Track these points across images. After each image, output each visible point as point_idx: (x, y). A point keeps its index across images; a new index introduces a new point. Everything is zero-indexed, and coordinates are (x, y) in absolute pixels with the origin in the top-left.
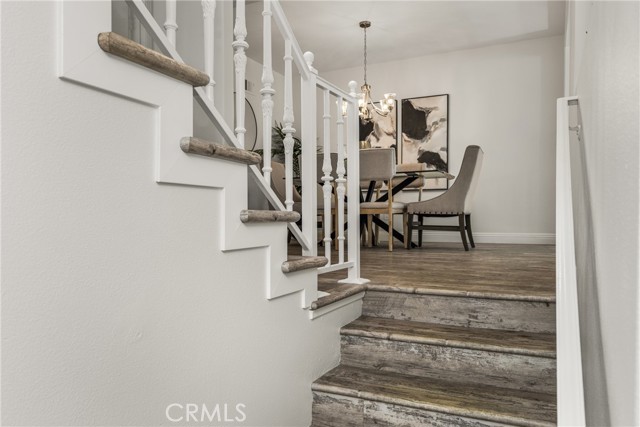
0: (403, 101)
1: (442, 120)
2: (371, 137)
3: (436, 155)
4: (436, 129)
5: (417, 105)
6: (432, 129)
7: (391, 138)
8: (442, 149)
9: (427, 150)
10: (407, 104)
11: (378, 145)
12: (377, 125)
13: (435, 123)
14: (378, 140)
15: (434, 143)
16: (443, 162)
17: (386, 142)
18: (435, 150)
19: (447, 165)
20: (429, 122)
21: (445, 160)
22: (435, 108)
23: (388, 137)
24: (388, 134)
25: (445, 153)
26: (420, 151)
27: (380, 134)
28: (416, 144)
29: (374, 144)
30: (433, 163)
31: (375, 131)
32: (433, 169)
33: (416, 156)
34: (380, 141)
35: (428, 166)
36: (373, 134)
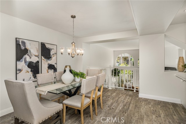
0: (41, 43)
1: (55, 54)
2: (26, 56)
3: (54, 66)
4: (53, 56)
5: (47, 46)
6: (52, 56)
7: (37, 58)
8: (55, 64)
9: (51, 64)
10: (43, 45)
11: (31, 60)
12: (30, 51)
13: (53, 54)
14: (31, 58)
15: (52, 62)
17: (34, 60)
18: (53, 64)
19: (57, 69)
20: (51, 53)
21: (56, 67)
22: (53, 49)
23: (36, 57)
24: (36, 56)
26: (48, 64)
27: (31, 55)
28: (47, 61)
29: (28, 59)
30: (53, 69)
31: (29, 53)
32: (53, 70)
33: (47, 66)
34: (31, 59)
35: (51, 70)
36: (28, 55)
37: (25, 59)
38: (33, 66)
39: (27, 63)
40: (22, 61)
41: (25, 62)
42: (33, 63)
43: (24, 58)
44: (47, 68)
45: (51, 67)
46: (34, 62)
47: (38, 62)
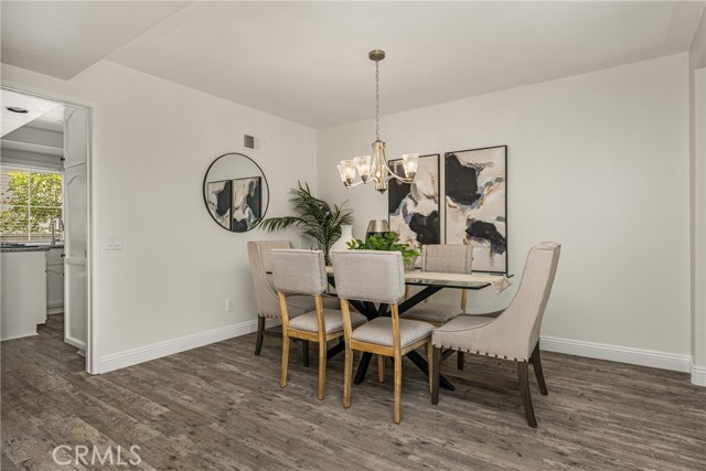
0: (447, 154)
1: (498, 180)
2: (407, 200)
3: (492, 227)
4: (490, 192)
5: (464, 160)
6: (485, 192)
7: (432, 202)
8: (499, 219)
9: (478, 219)
10: (451, 160)
11: (416, 210)
12: (415, 185)
13: (489, 184)
14: (416, 204)
15: (486, 211)
16: (500, 236)
17: (426, 208)
18: (490, 219)
19: (506, 240)
20: (481, 182)
21: (503, 234)
22: (490, 164)
23: (429, 201)
24: (428, 197)
25: (503, 224)
26: (468, 220)
27: (418, 197)
28: (463, 211)
29: (411, 209)
30: (487, 237)
31: (412, 193)
32: (487, 244)
33: (464, 226)
34: (419, 206)
35: (480, 241)
36: (410, 197)
37: (405, 207)
38: (423, 226)
39: (409, 218)
40: (398, 214)
41: (405, 215)
42: (422, 216)
43: (402, 205)
44: (465, 235)
45: (478, 230)
46: (426, 215)
47: (435, 215)
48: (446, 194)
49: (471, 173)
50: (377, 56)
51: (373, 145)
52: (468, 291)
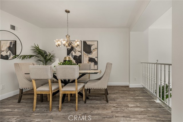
0: (84, 41)
1: (96, 48)
2: (73, 52)
3: (94, 59)
4: (94, 51)
5: (88, 43)
7: (80, 53)
8: (96, 57)
9: (91, 57)
10: (85, 43)
11: (75, 55)
12: (75, 48)
13: (94, 49)
14: (75, 53)
15: (93, 56)
16: (96, 61)
17: (78, 54)
18: (94, 57)
20: (92, 49)
21: (97, 61)
22: (94, 45)
24: (79, 51)
25: (97, 58)
26: (89, 57)
27: (76, 51)
28: (87, 55)
29: (74, 54)
30: (93, 62)
31: (74, 50)
32: (93, 63)
33: (88, 59)
34: (76, 53)
35: (92, 62)
36: (74, 51)
37: (72, 54)
38: (77, 59)
39: (73, 57)
40: (70, 55)
41: (72, 56)
42: (77, 56)
43: (71, 53)
44: (88, 61)
45: (91, 60)
46: (78, 56)
47: (81, 56)
48: (84, 51)
49: (90, 46)
50: (67, 12)
51: (66, 36)
52: (90, 74)
